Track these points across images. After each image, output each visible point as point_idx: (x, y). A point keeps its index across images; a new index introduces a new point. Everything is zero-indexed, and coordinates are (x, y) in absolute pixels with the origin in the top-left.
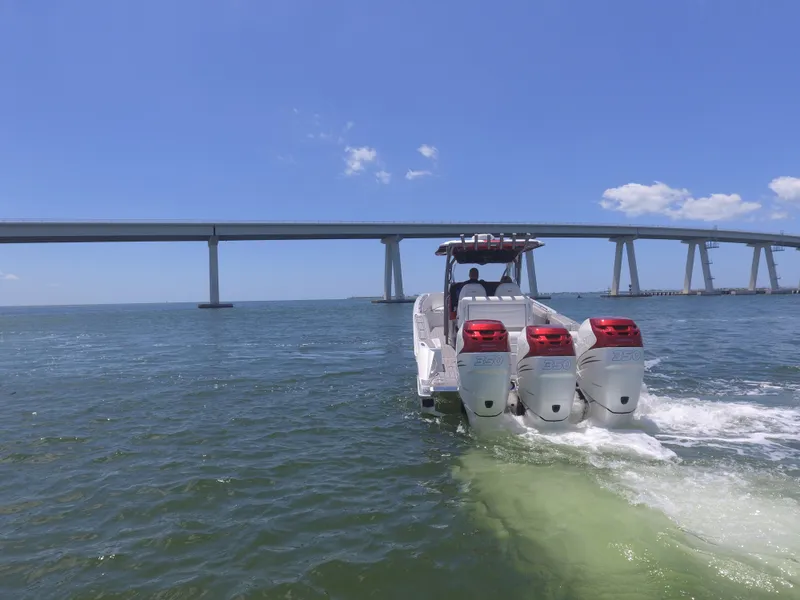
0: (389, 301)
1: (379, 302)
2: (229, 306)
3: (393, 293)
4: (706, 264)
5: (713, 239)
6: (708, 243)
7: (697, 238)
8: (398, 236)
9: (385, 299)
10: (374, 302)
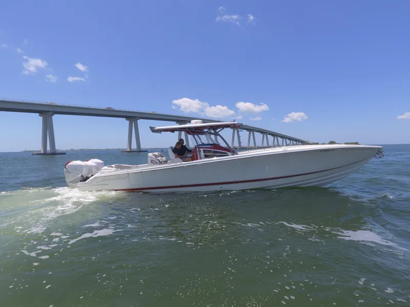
0: (45, 154)
1: (37, 154)
3: (48, 148)
5: (241, 128)
8: (51, 112)
9: (42, 152)
10: (33, 154)
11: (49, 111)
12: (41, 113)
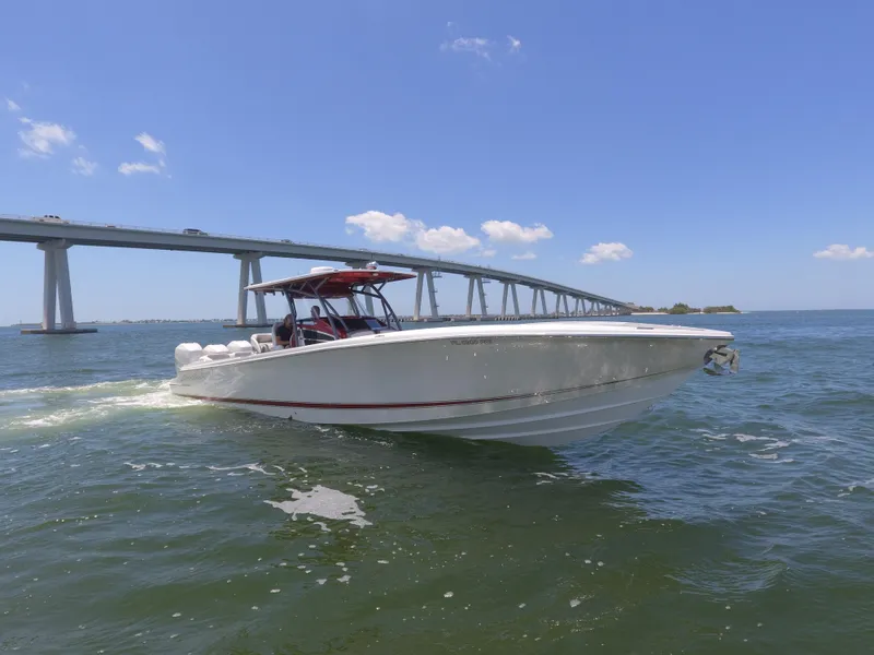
1: (33, 332)
3: (58, 319)
7: (425, 268)
8: (64, 241)
9: (45, 328)
10: (23, 332)
11: (61, 239)
12: (42, 241)
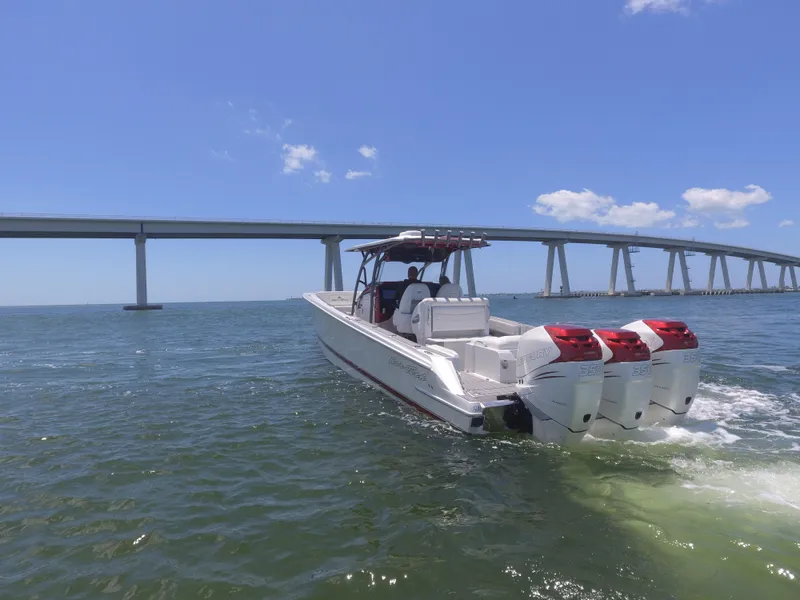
2: (158, 307)
4: (628, 266)
5: (634, 244)
6: (630, 248)
7: (621, 243)
8: (338, 237)
11: (336, 235)
12: (324, 238)
